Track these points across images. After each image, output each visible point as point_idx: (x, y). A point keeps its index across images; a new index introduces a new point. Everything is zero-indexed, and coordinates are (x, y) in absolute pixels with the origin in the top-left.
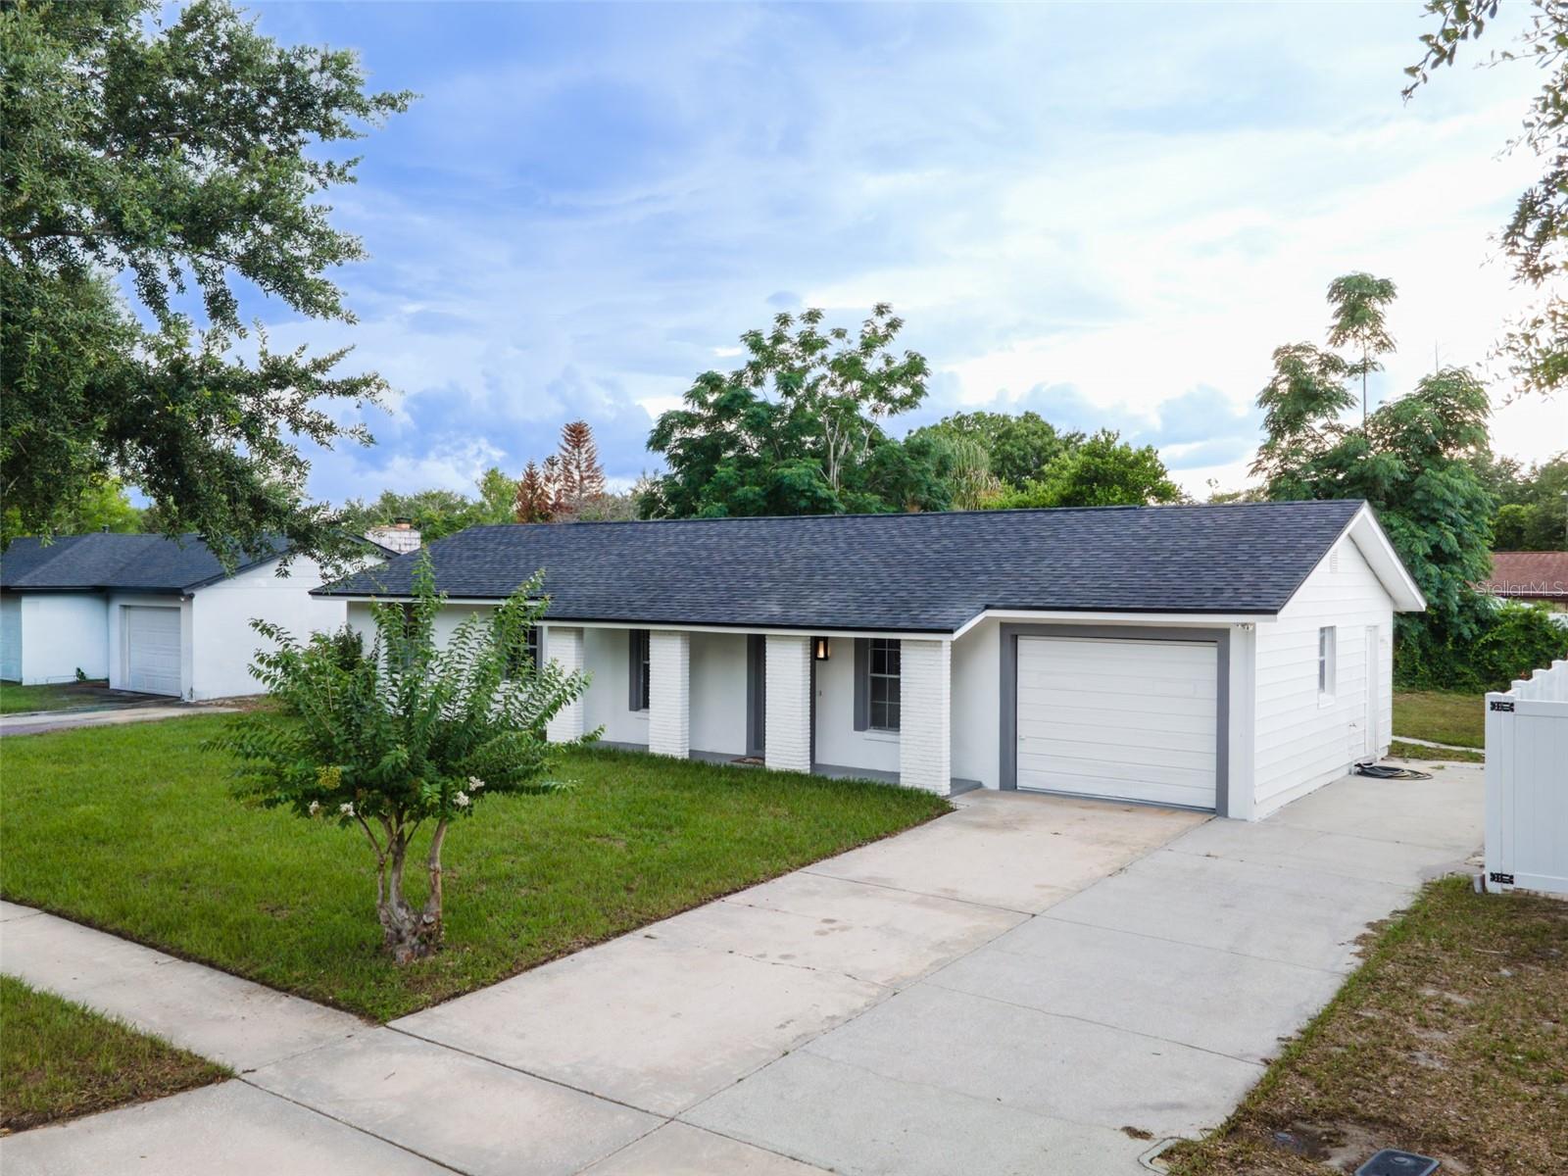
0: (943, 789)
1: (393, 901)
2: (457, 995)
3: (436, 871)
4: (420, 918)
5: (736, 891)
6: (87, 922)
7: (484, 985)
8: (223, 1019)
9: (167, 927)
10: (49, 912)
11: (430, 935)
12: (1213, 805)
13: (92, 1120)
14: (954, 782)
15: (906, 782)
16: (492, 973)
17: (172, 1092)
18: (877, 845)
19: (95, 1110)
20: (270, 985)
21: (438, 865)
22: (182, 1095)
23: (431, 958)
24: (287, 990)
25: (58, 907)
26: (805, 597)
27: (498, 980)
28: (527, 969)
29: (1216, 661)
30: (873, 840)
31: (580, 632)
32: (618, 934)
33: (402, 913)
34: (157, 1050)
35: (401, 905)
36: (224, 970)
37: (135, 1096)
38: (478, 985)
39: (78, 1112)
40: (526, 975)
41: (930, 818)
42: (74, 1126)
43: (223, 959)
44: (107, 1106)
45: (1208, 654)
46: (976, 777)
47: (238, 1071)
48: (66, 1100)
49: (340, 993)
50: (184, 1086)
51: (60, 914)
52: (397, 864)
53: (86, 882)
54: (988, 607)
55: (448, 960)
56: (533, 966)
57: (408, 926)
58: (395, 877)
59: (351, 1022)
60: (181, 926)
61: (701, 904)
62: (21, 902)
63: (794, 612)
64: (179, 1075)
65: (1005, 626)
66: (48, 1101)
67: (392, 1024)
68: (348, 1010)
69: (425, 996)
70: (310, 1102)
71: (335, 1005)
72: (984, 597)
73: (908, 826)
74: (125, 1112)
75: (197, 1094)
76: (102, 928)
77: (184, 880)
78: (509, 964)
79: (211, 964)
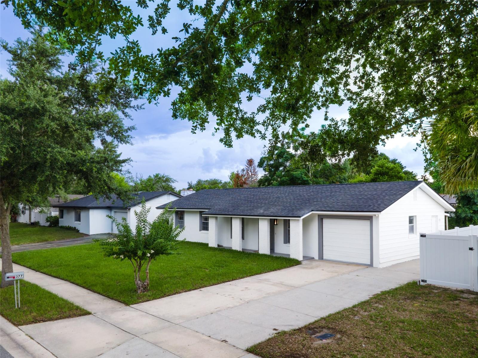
0: (300, 258)
1: (138, 279)
2: (148, 301)
3: (147, 273)
4: (143, 283)
5: (229, 281)
6: (77, 285)
7: (156, 299)
8: (96, 304)
9: (93, 285)
10: (71, 282)
11: (146, 288)
12: (369, 263)
13: (60, 321)
14: (304, 257)
15: (292, 257)
16: (158, 297)
17: (78, 316)
18: (274, 272)
19: (61, 319)
20: (110, 298)
21: (148, 271)
22: (79, 317)
23: (146, 293)
24: (112, 299)
25: (72, 281)
26: (270, 208)
27: (160, 298)
28: (168, 296)
29: (369, 225)
30: (273, 271)
31: (216, 218)
32: (194, 290)
33: (139, 282)
34: (78, 308)
35: (139, 280)
36: (101, 295)
37: (69, 317)
38: (154, 298)
39: (57, 319)
40: (167, 297)
41: (293, 266)
42: (55, 321)
43: (102, 292)
44: (63, 318)
45: (368, 223)
46: (312, 256)
47: (92, 313)
48: (55, 317)
49: (122, 299)
50: (80, 315)
51: (73, 283)
52: (139, 271)
53: (80, 276)
54: (312, 211)
55: (149, 293)
56: (170, 295)
57: (141, 285)
58: (138, 274)
59: (123, 305)
60: (96, 285)
61: (218, 284)
62: (66, 280)
63: (266, 212)
64: (80, 313)
65: (319, 216)
66: (51, 317)
67: (131, 306)
68: (123, 303)
69: (140, 300)
70: (104, 319)
71: (121, 302)
72: (312, 208)
73: (285, 267)
74: (67, 320)
75: (82, 317)
76: (80, 286)
77: (102, 276)
78: (164, 295)
79: (99, 293)
